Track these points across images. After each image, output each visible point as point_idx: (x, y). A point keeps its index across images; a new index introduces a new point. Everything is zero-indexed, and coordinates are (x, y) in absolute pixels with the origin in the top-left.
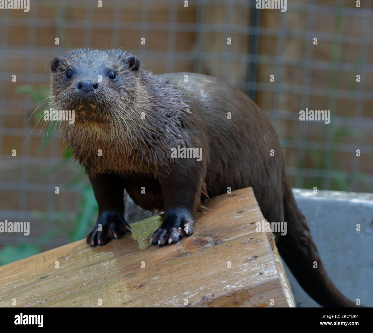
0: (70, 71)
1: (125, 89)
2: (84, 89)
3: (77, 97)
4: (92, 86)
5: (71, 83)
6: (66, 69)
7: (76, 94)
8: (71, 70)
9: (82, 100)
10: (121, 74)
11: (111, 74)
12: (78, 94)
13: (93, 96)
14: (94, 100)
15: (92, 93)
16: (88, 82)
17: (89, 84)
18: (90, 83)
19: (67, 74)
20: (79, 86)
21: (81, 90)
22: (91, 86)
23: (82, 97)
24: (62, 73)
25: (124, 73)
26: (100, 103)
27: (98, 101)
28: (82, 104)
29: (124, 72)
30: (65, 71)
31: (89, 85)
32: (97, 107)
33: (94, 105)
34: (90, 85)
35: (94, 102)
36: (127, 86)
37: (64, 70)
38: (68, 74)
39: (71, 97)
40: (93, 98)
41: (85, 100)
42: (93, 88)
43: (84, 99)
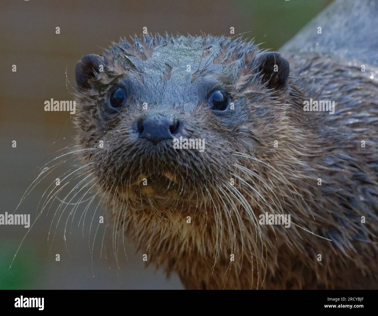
0: (120, 89)
1: (250, 132)
2: (149, 135)
3: (132, 154)
4: (168, 128)
5: (120, 120)
6: (111, 83)
7: (131, 146)
8: (122, 86)
9: (144, 162)
10: (241, 98)
11: (216, 96)
12: (134, 148)
13: (169, 152)
14: (172, 163)
15: (168, 146)
16: (158, 117)
17: (160, 123)
18: (162, 121)
19: (112, 95)
20: (138, 127)
21: (143, 138)
22: (166, 129)
23: (144, 155)
24: (102, 93)
25: (247, 95)
26: (185, 167)
27: (180, 163)
28: (143, 172)
29: (248, 91)
30: (108, 89)
31: (161, 126)
32: (179, 178)
33: (172, 173)
34: (164, 127)
35: (172, 165)
36: (255, 126)
37: (107, 86)
38: (115, 97)
39: (118, 155)
40: (170, 157)
41: (151, 160)
42: (170, 133)
43: (148, 161)
